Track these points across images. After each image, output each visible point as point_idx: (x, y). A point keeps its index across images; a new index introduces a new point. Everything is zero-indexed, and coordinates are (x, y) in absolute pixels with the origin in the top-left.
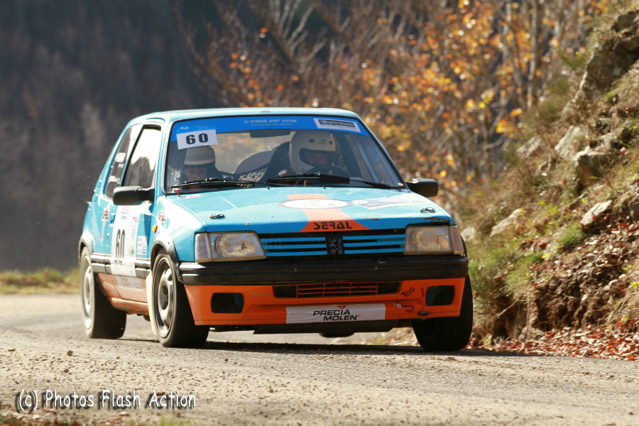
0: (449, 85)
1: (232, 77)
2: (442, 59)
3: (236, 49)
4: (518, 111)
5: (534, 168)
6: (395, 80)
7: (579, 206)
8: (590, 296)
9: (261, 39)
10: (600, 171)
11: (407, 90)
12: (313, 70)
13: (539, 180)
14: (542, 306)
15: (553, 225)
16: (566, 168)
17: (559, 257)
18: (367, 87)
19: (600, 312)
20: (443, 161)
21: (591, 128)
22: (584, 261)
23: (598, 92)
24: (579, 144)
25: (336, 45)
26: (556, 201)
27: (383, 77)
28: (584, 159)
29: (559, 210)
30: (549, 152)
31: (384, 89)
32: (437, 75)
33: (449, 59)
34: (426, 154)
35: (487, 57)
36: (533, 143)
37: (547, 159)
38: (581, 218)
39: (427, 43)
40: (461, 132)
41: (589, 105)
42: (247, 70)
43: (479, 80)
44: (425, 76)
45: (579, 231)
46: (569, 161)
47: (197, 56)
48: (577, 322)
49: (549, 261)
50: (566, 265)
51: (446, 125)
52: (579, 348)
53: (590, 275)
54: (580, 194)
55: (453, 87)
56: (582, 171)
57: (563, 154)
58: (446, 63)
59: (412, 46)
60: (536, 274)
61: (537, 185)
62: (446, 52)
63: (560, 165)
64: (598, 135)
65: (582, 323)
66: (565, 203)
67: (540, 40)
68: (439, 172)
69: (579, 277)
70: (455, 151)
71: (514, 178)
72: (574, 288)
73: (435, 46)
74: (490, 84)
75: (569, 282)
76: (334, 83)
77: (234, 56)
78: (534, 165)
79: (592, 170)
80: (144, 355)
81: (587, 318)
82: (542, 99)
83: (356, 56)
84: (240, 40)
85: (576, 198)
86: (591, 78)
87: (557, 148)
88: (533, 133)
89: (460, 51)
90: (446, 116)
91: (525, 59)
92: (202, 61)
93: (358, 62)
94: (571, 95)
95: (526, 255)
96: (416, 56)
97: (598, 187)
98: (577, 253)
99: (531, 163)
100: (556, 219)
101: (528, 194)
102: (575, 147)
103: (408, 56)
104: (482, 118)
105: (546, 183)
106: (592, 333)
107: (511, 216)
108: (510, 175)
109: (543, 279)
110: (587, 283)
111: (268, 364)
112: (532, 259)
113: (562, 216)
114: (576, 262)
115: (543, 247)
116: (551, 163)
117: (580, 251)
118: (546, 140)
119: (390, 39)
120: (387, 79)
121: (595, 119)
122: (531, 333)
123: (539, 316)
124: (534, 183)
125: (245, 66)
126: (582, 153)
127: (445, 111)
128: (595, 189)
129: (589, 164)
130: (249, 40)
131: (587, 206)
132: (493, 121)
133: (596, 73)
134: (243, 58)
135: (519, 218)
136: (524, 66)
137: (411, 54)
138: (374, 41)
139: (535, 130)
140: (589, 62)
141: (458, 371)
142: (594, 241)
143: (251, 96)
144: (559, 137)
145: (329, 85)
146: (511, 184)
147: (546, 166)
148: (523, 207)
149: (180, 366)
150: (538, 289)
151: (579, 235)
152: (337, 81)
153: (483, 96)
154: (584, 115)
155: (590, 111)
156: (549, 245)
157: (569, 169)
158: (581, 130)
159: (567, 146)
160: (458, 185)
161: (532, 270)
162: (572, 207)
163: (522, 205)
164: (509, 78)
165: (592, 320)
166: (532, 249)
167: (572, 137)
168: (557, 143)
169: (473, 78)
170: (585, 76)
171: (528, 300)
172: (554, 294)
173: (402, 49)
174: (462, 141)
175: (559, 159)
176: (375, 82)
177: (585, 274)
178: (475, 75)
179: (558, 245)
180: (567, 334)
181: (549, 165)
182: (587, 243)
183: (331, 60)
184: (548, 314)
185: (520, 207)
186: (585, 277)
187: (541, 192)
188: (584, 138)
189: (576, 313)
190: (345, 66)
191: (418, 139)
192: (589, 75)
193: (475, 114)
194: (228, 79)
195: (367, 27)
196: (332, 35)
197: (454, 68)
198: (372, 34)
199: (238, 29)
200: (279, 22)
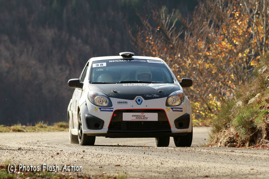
0: (231, 47)
1: (147, 46)
2: (228, 37)
3: (148, 35)
4: (259, 57)
5: (265, 77)
9: (158, 31)
11: (215, 50)
12: (178, 42)
13: (267, 82)
14: (268, 131)
20: (230, 77)
25: (187, 32)
27: (206, 45)
31: (206, 49)
32: (227, 43)
33: (231, 37)
34: (223, 74)
35: (246, 36)
36: (264, 68)
39: (223, 31)
40: (237, 65)
43: (243, 45)
44: (222, 44)
47: (133, 38)
51: (231, 63)
55: (233, 48)
58: (230, 38)
59: (217, 32)
60: (266, 118)
61: (266, 84)
62: (230, 34)
68: (228, 81)
70: (234, 73)
71: (257, 82)
73: (226, 32)
74: (248, 47)
76: (186, 47)
82: (268, 52)
83: (195, 37)
84: (149, 31)
89: (236, 34)
90: (230, 59)
91: (262, 37)
92: (135, 40)
93: (196, 39)
95: (262, 111)
101: (262, 88)
103: (215, 36)
104: (245, 60)
107: (256, 96)
108: (255, 80)
109: (268, 121)
112: (264, 112)
115: (268, 108)
119: (208, 30)
120: (207, 45)
122: (264, 142)
123: (267, 135)
125: (151, 42)
127: (230, 57)
130: (153, 31)
132: (249, 61)
134: (151, 38)
135: (259, 97)
136: (261, 39)
137: (217, 35)
138: (202, 30)
139: (265, 63)
143: (154, 53)
146: (256, 84)
148: (260, 93)
150: (267, 124)
152: (188, 47)
153: (245, 51)
160: (236, 86)
164: (255, 44)
166: (264, 109)
169: (241, 44)
171: (263, 128)
173: (213, 34)
174: (237, 68)
176: (203, 47)
183: (185, 38)
187: (267, 87)
190: (191, 41)
191: (220, 68)
193: (242, 58)
194: (145, 46)
195: (199, 25)
196: (185, 28)
197: (234, 40)
198: (201, 28)
199: (149, 27)
200: (165, 24)
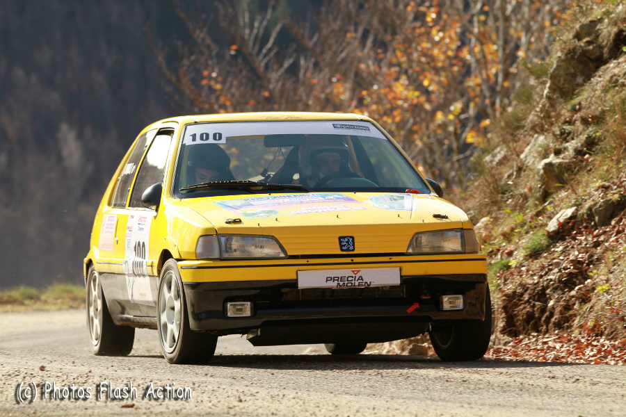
0: (418, 97)
1: (204, 94)
2: (410, 72)
3: (206, 67)
4: (487, 122)
5: (500, 176)
6: (364, 93)
7: (544, 213)
8: (557, 302)
9: (232, 56)
10: (565, 178)
11: (377, 103)
12: (284, 85)
13: (505, 188)
14: (510, 313)
15: (520, 232)
16: (531, 176)
17: (526, 263)
18: (337, 100)
19: (566, 317)
21: (555, 135)
22: (551, 267)
23: (562, 100)
24: (543, 152)
25: (305, 60)
26: (522, 208)
27: (353, 91)
28: (549, 166)
29: (525, 217)
30: (514, 160)
31: (354, 103)
32: (406, 88)
33: (417, 72)
35: (456, 69)
36: (499, 152)
37: (513, 167)
38: (546, 225)
39: (396, 56)
40: (431, 143)
41: (553, 114)
42: (218, 87)
43: (447, 92)
44: (394, 89)
45: (544, 238)
46: (534, 169)
47: (168, 74)
48: (544, 327)
49: (516, 267)
50: (533, 271)
51: (416, 137)
52: (546, 353)
53: (557, 280)
54: (545, 202)
55: (423, 99)
56: (546, 179)
57: (528, 162)
58: (415, 75)
59: (381, 60)
60: (503, 281)
61: (503, 193)
62: (414, 65)
63: (526, 173)
64: (562, 143)
65: (549, 328)
66: (531, 211)
67: (507, 51)
69: (545, 283)
70: (425, 163)
71: (481, 187)
72: (541, 294)
73: (404, 59)
74: (458, 95)
75: (535, 288)
76: (304, 97)
77: (206, 73)
78: (500, 174)
79: (556, 178)
80: (116, 369)
81: (554, 323)
82: (510, 109)
83: (326, 70)
84: (210, 57)
85: (541, 205)
86: (555, 87)
87: (522, 156)
88: (500, 142)
89: (428, 63)
90: (415, 128)
91: (494, 71)
92: (174, 79)
93: (327, 77)
94: (535, 104)
95: (493, 262)
96: (385, 70)
97: (563, 194)
98: (543, 259)
99: (497, 172)
100: (522, 226)
101: (495, 203)
102: (539, 155)
103: (377, 70)
104: (451, 129)
105: (512, 191)
106: (559, 338)
107: (479, 225)
108: (476, 184)
109: (510, 286)
110: (553, 289)
111: (238, 375)
112: (498, 266)
113: (528, 223)
114: (543, 268)
115: (510, 254)
116: (516, 171)
117: (546, 258)
118: (512, 149)
119: (359, 54)
120: (357, 93)
121: (559, 127)
122: (500, 340)
123: (506, 322)
124: (500, 192)
125: (216, 83)
126: (546, 161)
127: (415, 123)
128: (560, 196)
129: (554, 171)
130: (220, 57)
131: (553, 213)
132: (463, 132)
133: (559, 82)
134: (214, 75)
135: (486, 227)
136: (492, 77)
137: (380, 67)
138: (343, 55)
139: (501, 139)
140: (552, 71)
141: (426, 378)
142: (560, 248)
144: (525, 145)
145: (300, 100)
146: (478, 192)
147: (512, 174)
148: (489, 216)
149: (151, 378)
150: (506, 295)
151: (544, 241)
152: (308, 96)
153: (452, 108)
154: (548, 124)
155: (553, 119)
156: (515, 253)
157: (533, 177)
158: (545, 138)
159: (532, 155)
161: (500, 278)
162: (538, 214)
163: (489, 213)
164: (478, 89)
165: (559, 325)
166: (499, 256)
167: (537, 145)
168: (522, 152)
169: (442, 90)
170: (548, 85)
171: (496, 307)
172: (521, 300)
173: (370, 63)
174: (432, 152)
175: (524, 168)
176: (345, 96)
177: (551, 280)
178: (443, 87)
179: (524, 251)
180: (534, 339)
181: (515, 173)
182: (553, 250)
183: (301, 75)
184: (515, 320)
185: (487, 216)
186: (551, 283)
187: (507, 200)
188: (548, 145)
189: (543, 319)
190: (315, 81)
192: (553, 83)
193: (444, 126)
194: (200, 95)
195: (337, 42)
196: (302, 50)
197: (423, 80)
198: (341, 48)
199: (208, 47)
200: (249, 39)
